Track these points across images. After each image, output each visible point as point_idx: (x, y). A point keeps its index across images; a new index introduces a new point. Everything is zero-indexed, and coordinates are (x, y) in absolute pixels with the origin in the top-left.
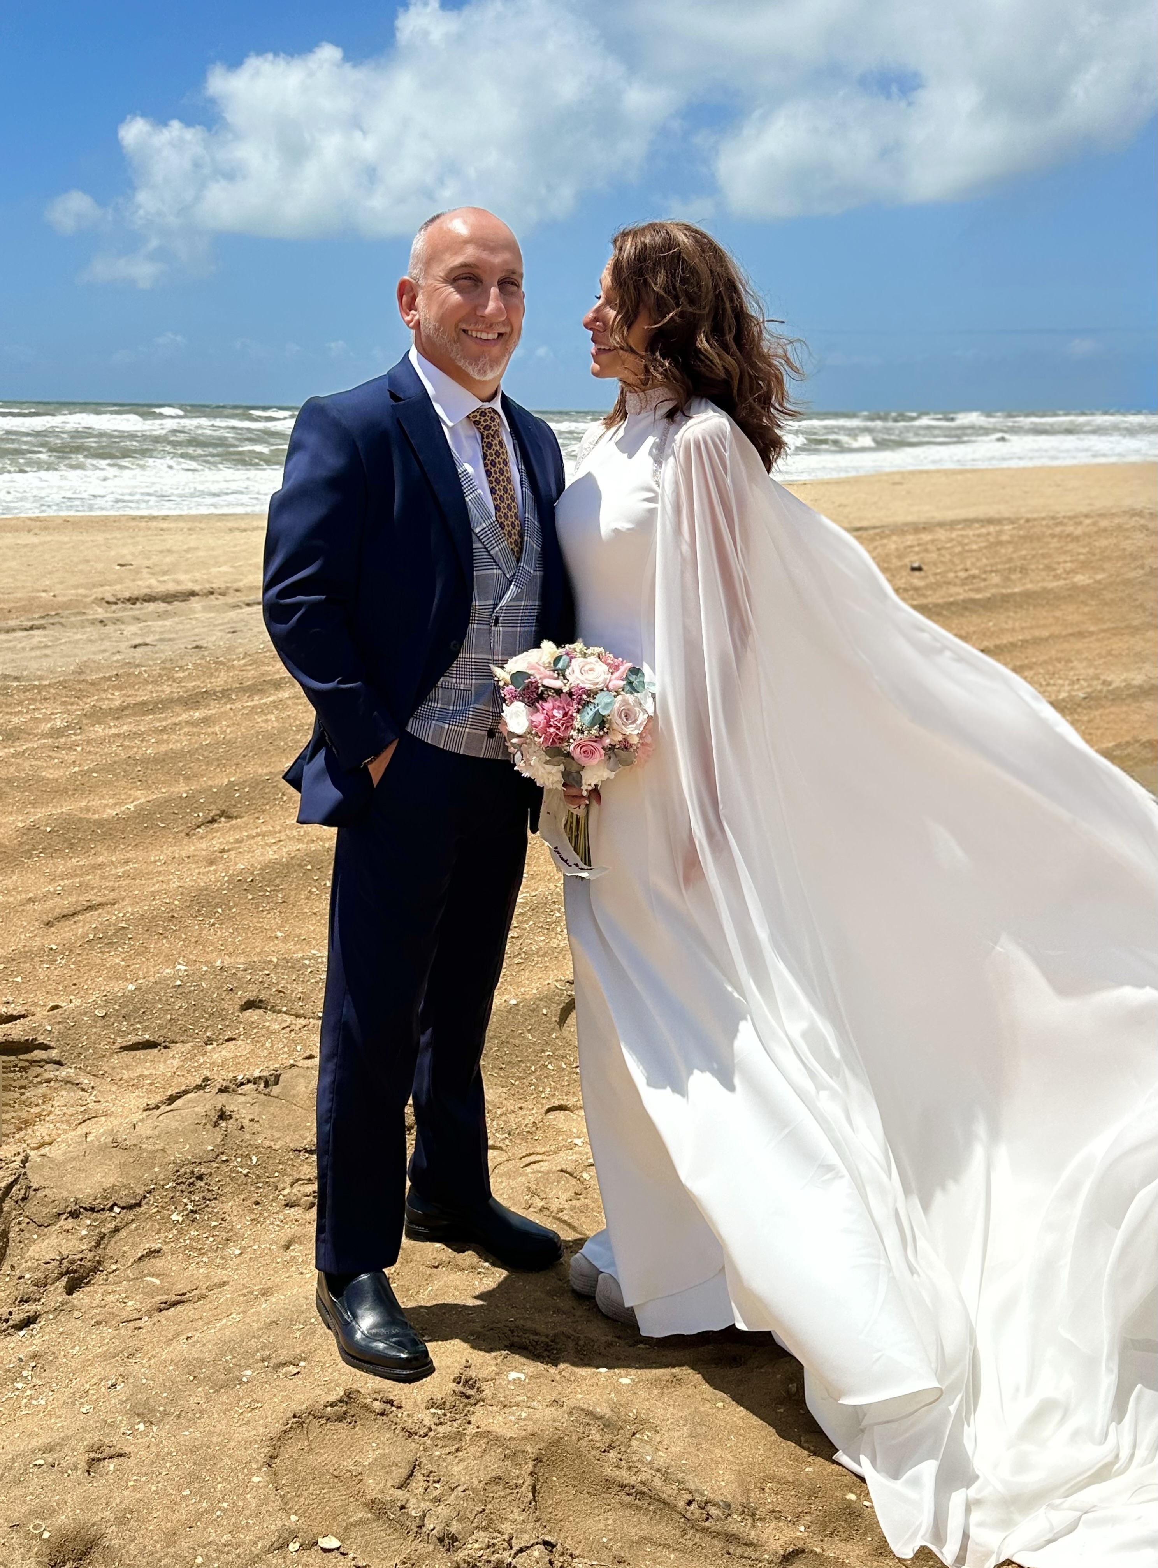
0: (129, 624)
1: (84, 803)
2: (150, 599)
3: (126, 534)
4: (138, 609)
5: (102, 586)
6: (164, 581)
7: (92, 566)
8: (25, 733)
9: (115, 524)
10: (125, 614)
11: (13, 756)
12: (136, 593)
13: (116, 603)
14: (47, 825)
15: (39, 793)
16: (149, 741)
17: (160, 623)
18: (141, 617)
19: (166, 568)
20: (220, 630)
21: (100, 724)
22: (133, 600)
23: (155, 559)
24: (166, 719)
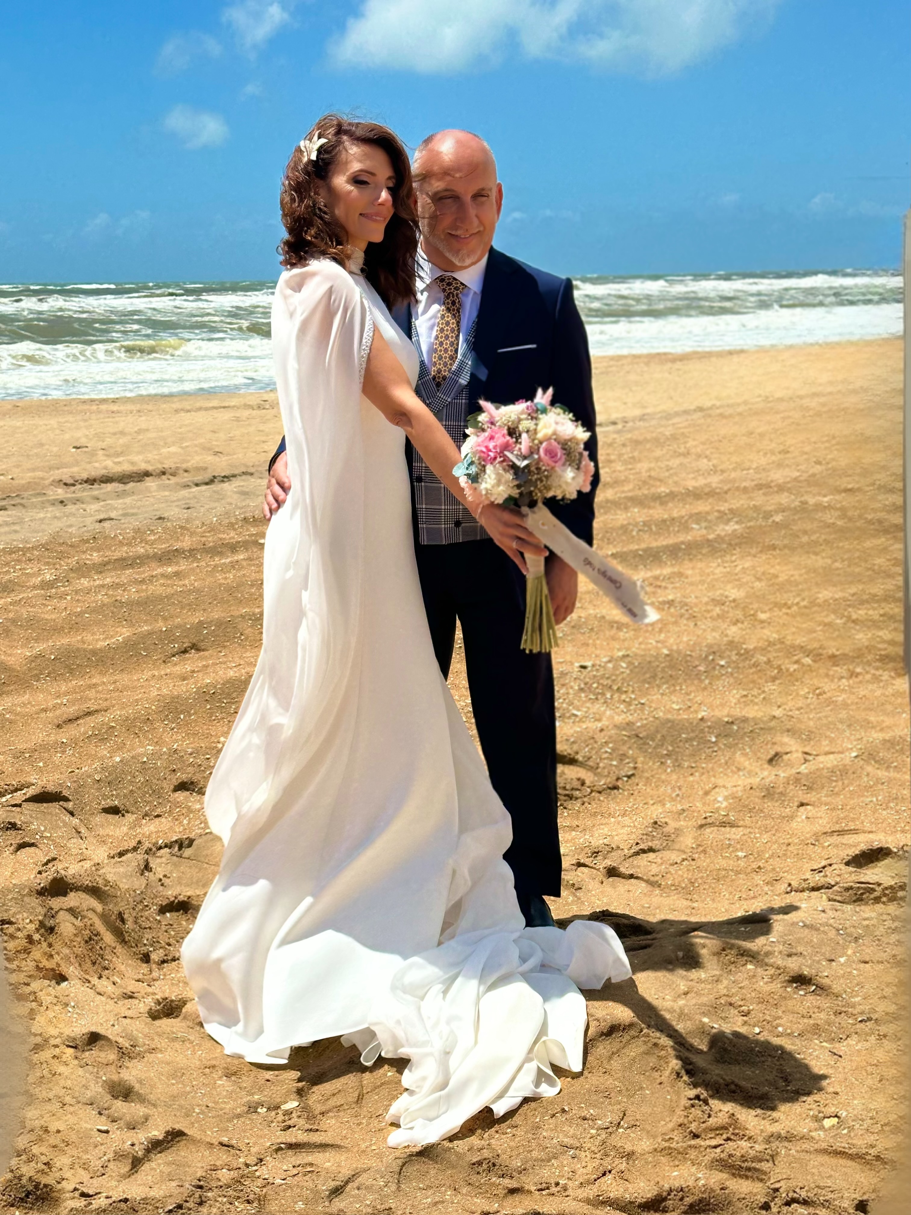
0: (89, 503)
1: (79, 638)
2: (107, 480)
3: (79, 417)
4: (98, 490)
5: (58, 469)
6: (119, 463)
7: (48, 450)
8: (19, 585)
9: (66, 408)
10: (85, 494)
11: (11, 604)
12: (94, 474)
13: (74, 485)
14: (51, 654)
15: (40, 631)
16: (130, 590)
17: (121, 501)
18: (101, 496)
19: (119, 450)
20: (177, 506)
21: (85, 577)
22: (91, 481)
23: (109, 441)
24: (144, 572)
